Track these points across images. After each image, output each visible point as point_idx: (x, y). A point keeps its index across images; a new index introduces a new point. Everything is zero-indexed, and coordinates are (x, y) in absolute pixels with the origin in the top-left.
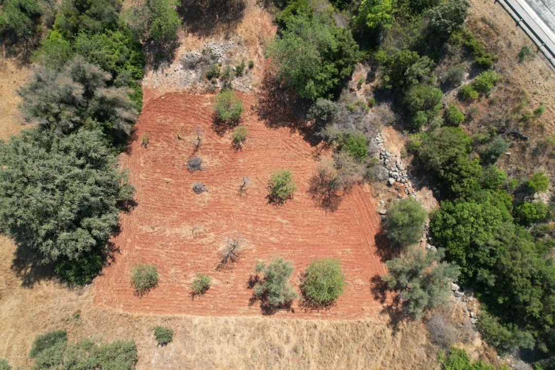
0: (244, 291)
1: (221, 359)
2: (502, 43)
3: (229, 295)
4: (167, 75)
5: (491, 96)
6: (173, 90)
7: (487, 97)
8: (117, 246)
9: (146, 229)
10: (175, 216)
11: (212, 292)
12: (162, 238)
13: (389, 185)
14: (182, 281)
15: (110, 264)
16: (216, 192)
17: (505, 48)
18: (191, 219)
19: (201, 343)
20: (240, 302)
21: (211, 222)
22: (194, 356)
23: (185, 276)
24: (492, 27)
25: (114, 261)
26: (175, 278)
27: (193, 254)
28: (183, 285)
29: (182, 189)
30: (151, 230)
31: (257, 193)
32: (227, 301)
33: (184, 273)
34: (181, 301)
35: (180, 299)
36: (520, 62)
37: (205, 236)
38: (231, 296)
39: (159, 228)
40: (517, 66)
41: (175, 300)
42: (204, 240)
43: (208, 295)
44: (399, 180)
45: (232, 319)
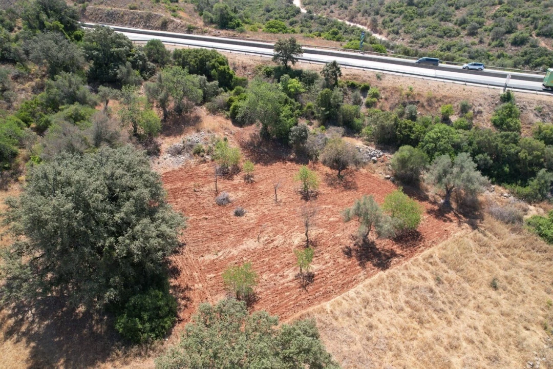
0: (348, 262)
1: (388, 329)
2: (364, 78)
3: (337, 271)
4: (158, 163)
5: (383, 97)
6: (169, 170)
7: (381, 98)
8: (183, 286)
9: (208, 258)
10: (232, 237)
11: (320, 276)
12: (232, 258)
13: (375, 162)
14: (282, 282)
15: (186, 306)
16: (257, 210)
17: (368, 79)
18: (250, 234)
19: (353, 327)
20: (353, 271)
21: (270, 229)
22: (359, 344)
23: (281, 276)
24: (354, 75)
25: (188, 300)
26: (273, 283)
27: (273, 257)
28: (286, 285)
29: (224, 218)
30: (216, 257)
31: (291, 200)
32: (341, 276)
33: (278, 274)
34: (296, 298)
35: (293, 298)
36: (381, 80)
37: (273, 241)
38: (341, 270)
39: (222, 252)
40: (381, 82)
41: (289, 302)
42: (275, 243)
43: (319, 280)
44: (378, 156)
45: (360, 287)
